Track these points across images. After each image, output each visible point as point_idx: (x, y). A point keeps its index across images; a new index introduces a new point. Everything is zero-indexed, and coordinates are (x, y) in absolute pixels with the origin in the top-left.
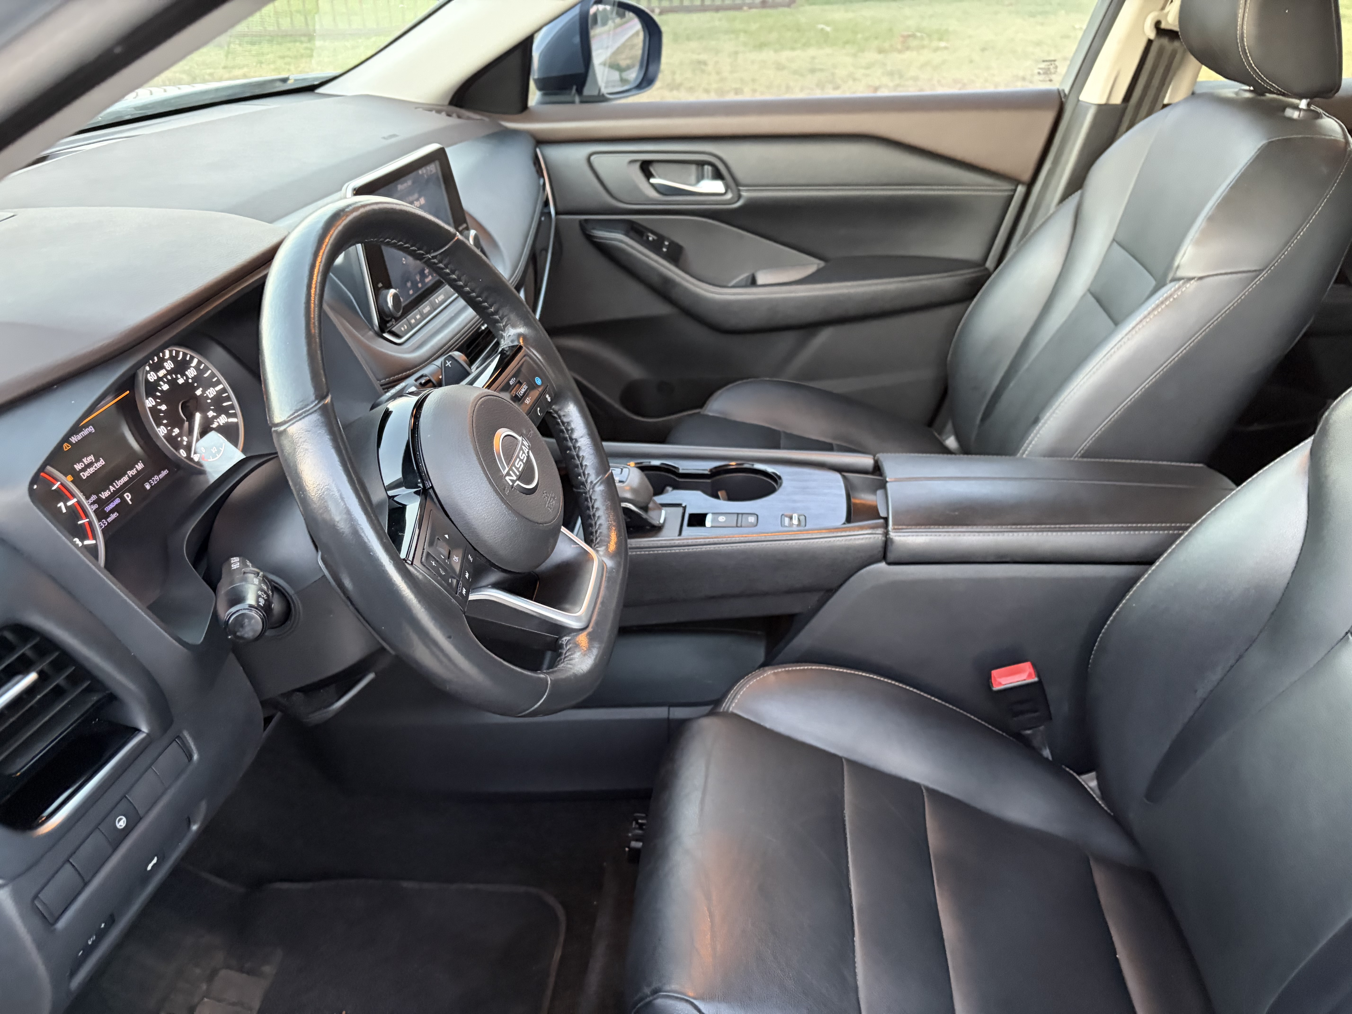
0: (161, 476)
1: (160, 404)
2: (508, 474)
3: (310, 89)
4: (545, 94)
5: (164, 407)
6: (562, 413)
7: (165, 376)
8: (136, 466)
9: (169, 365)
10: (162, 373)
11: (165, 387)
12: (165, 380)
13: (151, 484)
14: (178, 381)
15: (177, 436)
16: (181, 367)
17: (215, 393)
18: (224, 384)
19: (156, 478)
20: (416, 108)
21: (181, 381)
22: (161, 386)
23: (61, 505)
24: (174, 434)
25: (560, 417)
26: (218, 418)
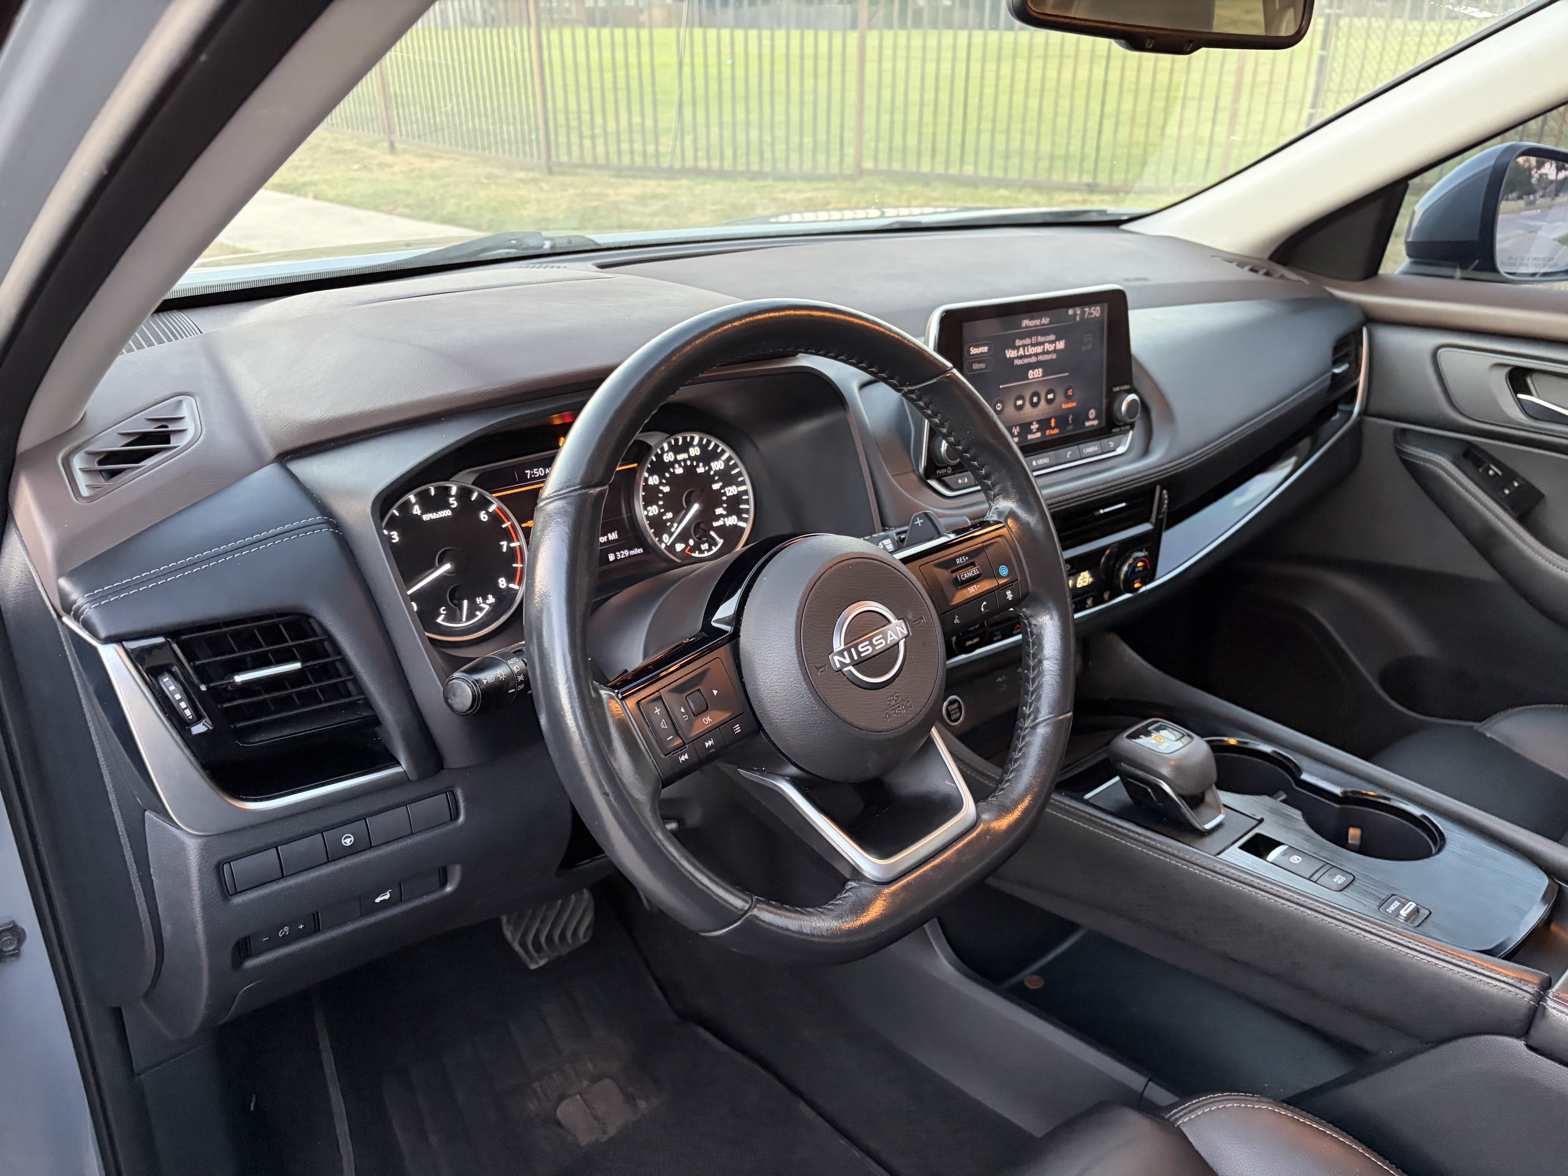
0: (632, 553)
1: (664, 485)
2: (841, 653)
3: (1115, 224)
4: (1415, 263)
5: (666, 489)
6: (1034, 622)
7: (685, 460)
8: (609, 535)
9: (695, 451)
10: (681, 457)
11: (679, 471)
12: (683, 464)
13: (616, 556)
14: (697, 469)
15: (667, 520)
16: (708, 456)
17: (736, 493)
18: (748, 487)
19: (626, 553)
20: (1213, 256)
21: (701, 470)
22: (674, 468)
23: (504, 543)
24: (664, 518)
25: (1030, 625)
26: (728, 517)
